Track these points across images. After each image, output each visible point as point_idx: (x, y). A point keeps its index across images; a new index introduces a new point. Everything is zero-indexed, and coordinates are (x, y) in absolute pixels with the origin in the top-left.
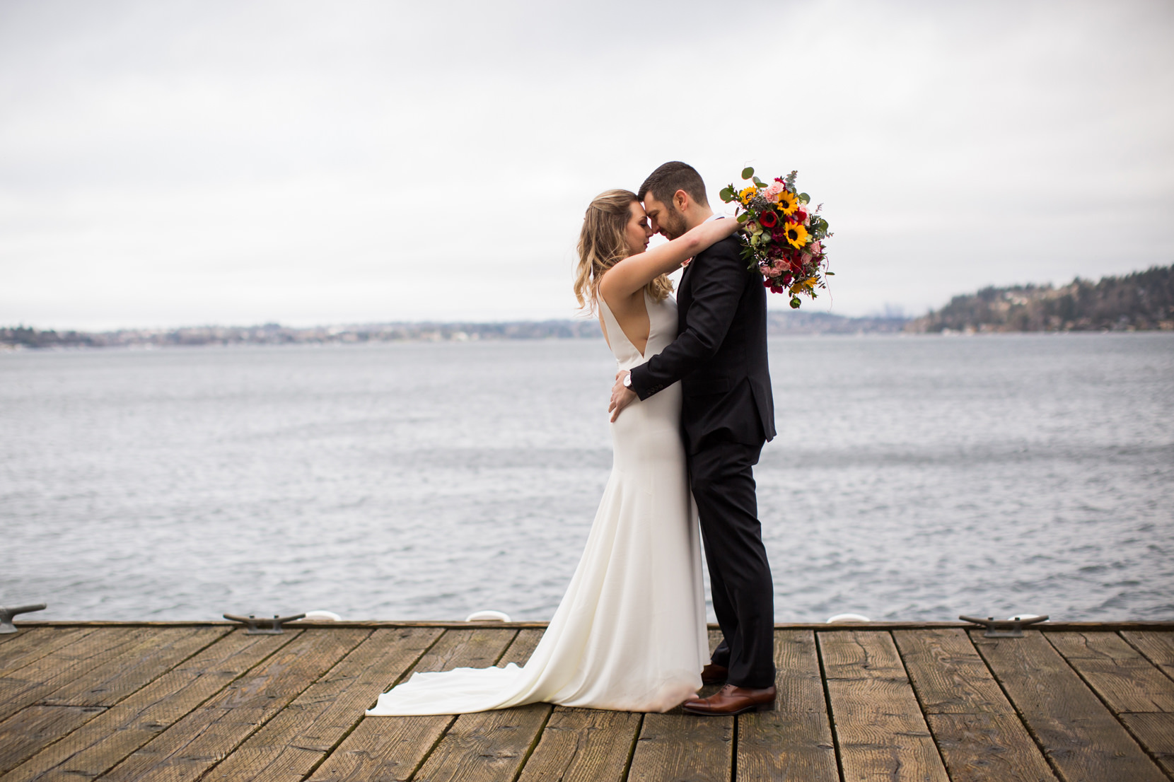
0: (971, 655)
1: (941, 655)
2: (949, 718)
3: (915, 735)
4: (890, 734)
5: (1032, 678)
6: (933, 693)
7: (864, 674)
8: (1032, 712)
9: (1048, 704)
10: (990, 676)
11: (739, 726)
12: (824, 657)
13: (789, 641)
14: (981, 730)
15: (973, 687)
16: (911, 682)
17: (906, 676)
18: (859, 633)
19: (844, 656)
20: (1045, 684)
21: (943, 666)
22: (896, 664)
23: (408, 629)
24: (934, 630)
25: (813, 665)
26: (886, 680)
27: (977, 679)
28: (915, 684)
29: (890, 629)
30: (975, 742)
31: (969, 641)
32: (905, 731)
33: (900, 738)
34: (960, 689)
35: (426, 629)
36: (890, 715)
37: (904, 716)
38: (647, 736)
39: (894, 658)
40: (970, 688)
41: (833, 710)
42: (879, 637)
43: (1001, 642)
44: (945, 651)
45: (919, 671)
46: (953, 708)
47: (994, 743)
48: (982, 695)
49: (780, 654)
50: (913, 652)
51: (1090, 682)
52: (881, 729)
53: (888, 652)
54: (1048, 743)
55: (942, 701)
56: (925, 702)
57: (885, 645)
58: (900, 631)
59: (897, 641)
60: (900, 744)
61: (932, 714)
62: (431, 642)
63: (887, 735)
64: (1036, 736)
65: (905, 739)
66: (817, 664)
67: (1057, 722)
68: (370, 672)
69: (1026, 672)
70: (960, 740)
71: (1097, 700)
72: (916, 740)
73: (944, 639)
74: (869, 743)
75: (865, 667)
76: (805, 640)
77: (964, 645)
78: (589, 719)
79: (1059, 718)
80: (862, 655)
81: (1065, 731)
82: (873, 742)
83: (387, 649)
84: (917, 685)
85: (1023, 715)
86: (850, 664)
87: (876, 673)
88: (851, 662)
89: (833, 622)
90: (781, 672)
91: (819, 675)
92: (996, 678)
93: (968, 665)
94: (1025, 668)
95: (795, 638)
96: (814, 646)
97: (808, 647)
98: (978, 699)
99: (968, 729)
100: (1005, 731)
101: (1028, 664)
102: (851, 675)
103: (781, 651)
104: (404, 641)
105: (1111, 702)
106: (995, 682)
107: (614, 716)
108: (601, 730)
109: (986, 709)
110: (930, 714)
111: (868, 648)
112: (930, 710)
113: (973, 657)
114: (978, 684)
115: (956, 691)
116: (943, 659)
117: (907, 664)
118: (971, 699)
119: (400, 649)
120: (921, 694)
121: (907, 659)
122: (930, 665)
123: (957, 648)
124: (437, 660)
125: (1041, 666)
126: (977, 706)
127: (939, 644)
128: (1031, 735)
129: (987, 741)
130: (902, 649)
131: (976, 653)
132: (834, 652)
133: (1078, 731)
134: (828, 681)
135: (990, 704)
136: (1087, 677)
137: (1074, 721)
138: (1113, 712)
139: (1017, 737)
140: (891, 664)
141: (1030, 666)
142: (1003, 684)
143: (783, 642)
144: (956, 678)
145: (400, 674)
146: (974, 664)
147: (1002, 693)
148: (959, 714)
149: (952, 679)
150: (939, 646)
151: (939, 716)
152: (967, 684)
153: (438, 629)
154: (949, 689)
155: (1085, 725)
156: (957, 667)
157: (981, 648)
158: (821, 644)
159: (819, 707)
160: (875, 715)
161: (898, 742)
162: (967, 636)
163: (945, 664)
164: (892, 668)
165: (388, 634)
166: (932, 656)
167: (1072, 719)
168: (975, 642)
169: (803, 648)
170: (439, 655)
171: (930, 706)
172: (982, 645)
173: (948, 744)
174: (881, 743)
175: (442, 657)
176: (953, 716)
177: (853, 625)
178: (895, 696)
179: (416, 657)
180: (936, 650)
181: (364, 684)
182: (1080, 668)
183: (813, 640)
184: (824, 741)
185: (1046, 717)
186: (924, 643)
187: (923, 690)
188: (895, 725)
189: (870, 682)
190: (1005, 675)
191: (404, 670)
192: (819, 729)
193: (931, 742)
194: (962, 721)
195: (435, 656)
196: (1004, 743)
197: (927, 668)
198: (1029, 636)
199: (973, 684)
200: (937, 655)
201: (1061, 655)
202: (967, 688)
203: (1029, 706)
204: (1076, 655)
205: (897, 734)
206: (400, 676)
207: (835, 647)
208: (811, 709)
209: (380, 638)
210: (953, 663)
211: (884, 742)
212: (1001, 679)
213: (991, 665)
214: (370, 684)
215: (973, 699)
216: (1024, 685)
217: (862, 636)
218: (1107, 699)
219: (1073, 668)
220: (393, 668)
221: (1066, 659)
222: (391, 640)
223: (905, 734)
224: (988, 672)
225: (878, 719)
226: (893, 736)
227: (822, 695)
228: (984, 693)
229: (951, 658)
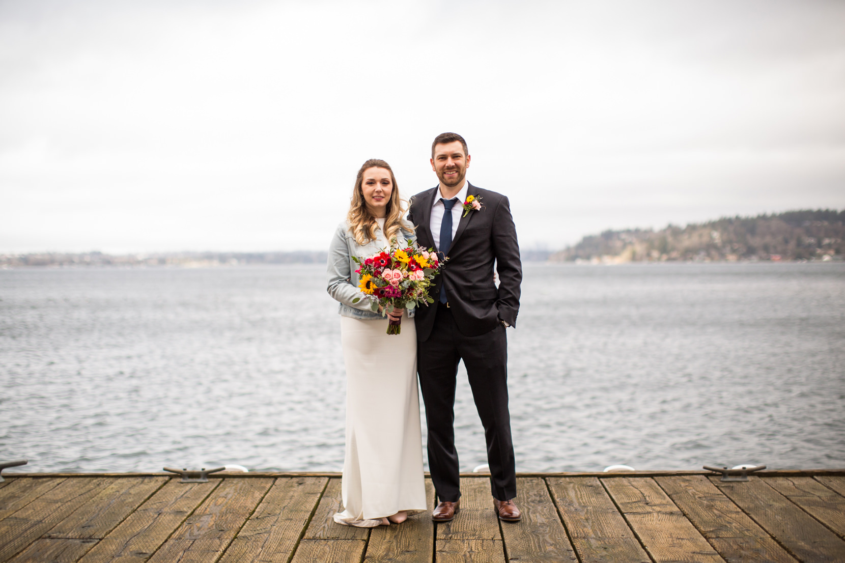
0: (718, 495)
1: (696, 494)
2: (725, 541)
3: (707, 554)
4: (688, 553)
5: (769, 511)
6: (704, 522)
7: (648, 509)
8: (781, 536)
9: (790, 530)
10: (740, 510)
11: (577, 548)
12: (614, 497)
13: (583, 485)
14: (753, 549)
15: (731, 518)
16: (684, 515)
17: (679, 510)
18: (631, 479)
19: (628, 496)
20: (780, 515)
21: (702, 503)
22: (668, 502)
23: (301, 478)
24: (683, 477)
25: (609, 503)
26: (666, 513)
27: (731, 512)
28: (688, 516)
29: (652, 476)
30: (752, 558)
31: (712, 485)
32: (698, 551)
33: (697, 556)
34: (722, 519)
35: (314, 478)
36: (682, 539)
37: (691, 539)
38: (513, 557)
39: (665, 498)
40: (729, 518)
41: (639, 536)
42: (646, 482)
43: (734, 484)
44: (698, 492)
45: (687, 507)
46: (724, 534)
47: (766, 559)
48: (740, 523)
49: (581, 495)
50: (676, 493)
51: (812, 513)
52: (680, 550)
53: (657, 493)
54: (805, 559)
55: (714, 529)
56: (702, 529)
57: (654, 488)
58: (660, 477)
59: (660, 485)
60: (699, 560)
61: (712, 538)
62: (322, 487)
63: (687, 554)
64: (793, 553)
65: (701, 557)
66: (612, 502)
67: (803, 544)
68: (287, 510)
69: (763, 507)
70: (740, 557)
71: (823, 527)
72: (709, 557)
73: (693, 483)
74: (677, 559)
75: (647, 504)
76: (595, 485)
77: (708, 487)
78: (465, 544)
79: (803, 540)
80: (641, 495)
81: (812, 549)
82: (680, 559)
83: (291, 493)
84: (691, 516)
85: (776, 538)
86: (635, 502)
87: (658, 509)
88: (635, 500)
89: (609, 471)
90: (589, 508)
91: (617, 510)
92: (743, 511)
93: (720, 502)
94: (761, 504)
95: (586, 483)
96: (603, 488)
97: (599, 489)
98: (739, 527)
99: (742, 549)
100: (770, 550)
101: (761, 501)
102: (639, 510)
103: (581, 493)
104: (301, 487)
105: (834, 528)
106: (744, 514)
107: (482, 542)
108: (478, 553)
109: (748, 534)
110: (709, 538)
111: (642, 490)
112: (709, 535)
113: (720, 496)
114: (734, 516)
115: (720, 521)
116: (700, 498)
117: (675, 501)
118: (734, 527)
119: (302, 493)
120: (697, 523)
121: (674, 496)
122: (692, 502)
123: (706, 489)
124: (333, 501)
125: (771, 502)
126: (740, 532)
127: (691, 486)
128: (789, 552)
129: (760, 558)
130: (666, 490)
131: (721, 493)
132: (619, 493)
133: (821, 549)
134: (625, 515)
135: (749, 530)
136: (808, 510)
137: (815, 542)
138: (838, 535)
139: (780, 554)
140: (664, 502)
141: (763, 502)
142: (751, 515)
143: (579, 486)
144: (716, 512)
145: (310, 512)
146: (724, 501)
147: (753, 522)
148: (731, 538)
149: (714, 513)
150: (692, 488)
151: (717, 539)
152: (725, 516)
153: (323, 478)
154: (714, 520)
155: (824, 545)
156: (712, 503)
157: (722, 489)
158: (607, 487)
159: (628, 533)
160: (671, 539)
161: (697, 559)
162: (708, 480)
163: (703, 501)
164: (667, 505)
165: (287, 482)
166: (691, 496)
167: (813, 541)
168: (716, 485)
169: (596, 491)
170: (332, 497)
171: (707, 532)
172: (722, 487)
173: (734, 560)
174: (686, 559)
175: (335, 499)
176: (727, 539)
177: (625, 473)
178: (678, 525)
179: (316, 499)
180: (691, 491)
181: (286, 520)
182: (799, 503)
183: (600, 485)
184: (644, 559)
185: (793, 539)
186: (680, 486)
187: (696, 520)
188: (689, 546)
189: (655, 515)
190: (749, 508)
191: (312, 509)
192: (636, 550)
193: (721, 559)
194: (735, 542)
195: (330, 498)
196: (773, 559)
197: (691, 504)
198: (752, 481)
199: (730, 516)
200: (694, 494)
201: (781, 494)
202: (727, 519)
203: (777, 531)
204: (791, 493)
205: (694, 553)
206: (311, 514)
207: (619, 489)
208: (623, 536)
209: (283, 485)
210: (708, 501)
211: (687, 559)
212: (747, 512)
213: (736, 502)
214: (291, 519)
215: (735, 527)
216: (766, 516)
217: (634, 481)
218: (830, 526)
219: (794, 503)
220: (303, 508)
221: (786, 497)
222: (292, 486)
223: (699, 553)
224: (736, 507)
225: (675, 542)
226: (692, 555)
227: (626, 524)
228: (741, 522)
229: (705, 497)
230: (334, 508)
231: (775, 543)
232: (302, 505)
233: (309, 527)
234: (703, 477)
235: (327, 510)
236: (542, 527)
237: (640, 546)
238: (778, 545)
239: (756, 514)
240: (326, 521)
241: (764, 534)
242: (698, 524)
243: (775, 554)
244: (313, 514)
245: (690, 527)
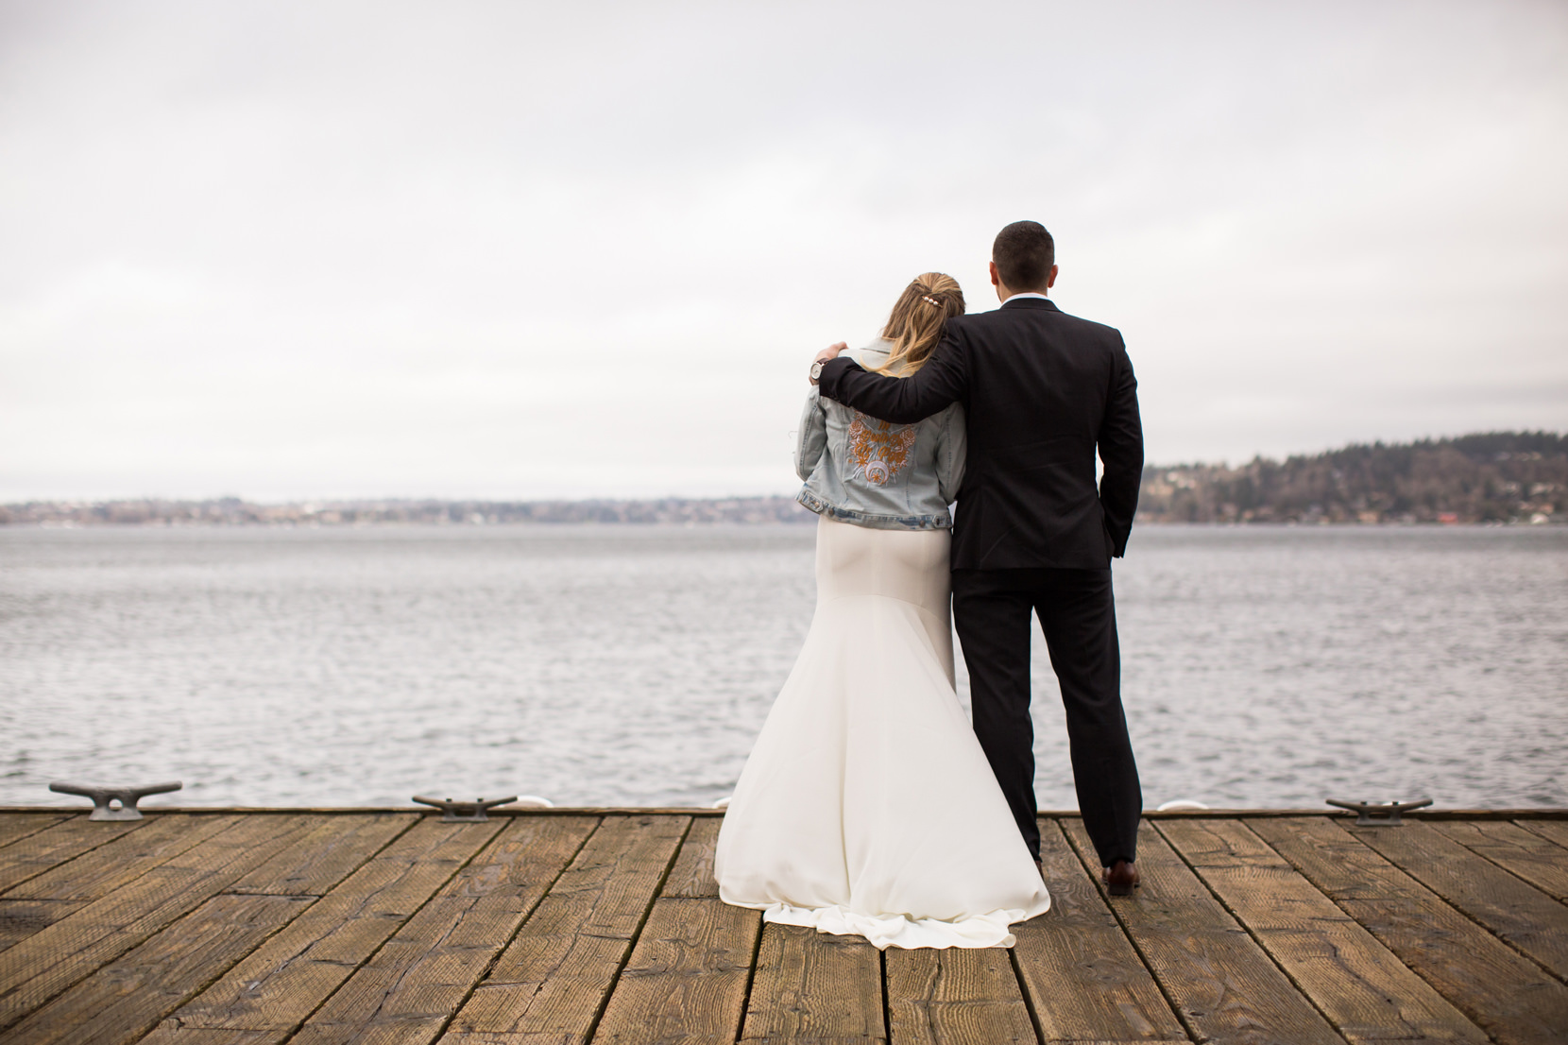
0: (1352, 843)
1: (1315, 843)
2: (1365, 904)
3: (1335, 920)
4: (1304, 918)
5: (1438, 864)
6: (1330, 879)
7: (1235, 861)
8: (1459, 897)
9: (1474, 890)
10: (1389, 864)
12: (1176, 845)
14: (1411, 914)
15: (1374, 873)
16: (1296, 870)
17: (1287, 863)
18: (1204, 822)
19: (1200, 844)
20: (1457, 870)
21: (1325, 854)
22: (1268, 852)
23: (646, 817)
24: (1292, 818)
25: (1168, 852)
26: (1265, 867)
27: (1374, 866)
28: (1302, 871)
29: (1237, 816)
30: (1410, 926)
31: (1342, 829)
32: (1321, 916)
33: (1319, 923)
34: (1359, 875)
35: (669, 816)
36: (1293, 901)
37: (1308, 901)
39: (1262, 847)
40: (1371, 874)
41: (1221, 896)
42: (1230, 825)
43: (1379, 830)
44: (1318, 839)
45: (1300, 859)
46: (1362, 894)
47: (1433, 926)
48: (1389, 881)
50: (1281, 840)
51: (1509, 868)
52: (1291, 915)
53: (1249, 839)
54: (1498, 927)
55: (1345, 887)
56: (1326, 888)
57: (1243, 833)
58: (1251, 819)
59: (1253, 828)
60: (1323, 929)
61: (1343, 900)
62: (684, 828)
63: (1302, 920)
64: (1478, 920)
65: (1324, 923)
66: (1173, 852)
67: (1495, 908)
68: (627, 860)
69: (1428, 859)
70: (1391, 924)
71: (1528, 886)
72: (1339, 924)
73: (1309, 827)
74: (1285, 927)
75: (1233, 854)
77: (1338, 833)
79: (1496, 903)
80: (1221, 843)
81: (1510, 915)
82: (1290, 927)
83: (632, 837)
84: (1306, 871)
85: (1451, 901)
86: (1211, 852)
87: (1251, 861)
88: (1211, 850)
89: (1166, 810)
91: (1182, 862)
92: (1394, 864)
93: (1355, 853)
94: (1425, 856)
96: (1156, 834)
97: (1150, 835)
98: (1387, 885)
99: (1394, 914)
100: (1440, 916)
101: (1425, 851)
102: (1220, 863)
104: (646, 829)
105: (1546, 887)
106: (1396, 869)
109: (1403, 895)
110: (1338, 900)
111: (1224, 836)
112: (1336, 895)
113: (1355, 845)
114: (1378, 871)
115: (1355, 877)
116: (1321, 847)
117: (1279, 851)
118: (1379, 886)
119: (648, 838)
120: (1317, 881)
121: (1278, 845)
122: (1308, 853)
123: (1331, 836)
124: (703, 847)
125: (1442, 854)
126: (1390, 892)
127: (1306, 832)
128: (1473, 920)
129: (1423, 925)
130: (1265, 837)
131: (1356, 840)
132: (1184, 840)
133: (1525, 915)
134: (1196, 869)
135: (1405, 890)
136: (1503, 865)
137: (1514, 906)
138: (1553, 897)
139: (1457, 922)
140: (1261, 852)
141: (1428, 854)
142: (1407, 871)
144: (1348, 866)
145: (667, 863)
146: (1362, 851)
147: (1411, 879)
148: (1374, 899)
149: (1344, 866)
150: (1307, 834)
151: (1352, 901)
152: (1364, 871)
153: (684, 816)
154: (1346, 876)
155: (1530, 910)
156: (1342, 854)
157: (1359, 836)
158: (1164, 832)
159: (1202, 893)
160: (1275, 900)
161: (1320, 926)
163: (1327, 852)
164: (1266, 856)
165: (623, 821)
166: (1306, 844)
167: (1511, 904)
168: (1348, 830)
171: (1335, 891)
173: (1379, 928)
174: (1300, 927)
175: (707, 844)
176: (1368, 902)
177: (1194, 813)
178: (1286, 883)
179: (675, 845)
180: (1306, 838)
181: (629, 872)
182: (1488, 856)
183: (1152, 828)
184: (1231, 926)
185: (1480, 901)
186: (1288, 831)
187: (1316, 877)
188: (1305, 910)
189: (1247, 869)
190: (1404, 861)
191: (669, 858)
192: (1218, 916)
193: (1359, 927)
194: (1382, 906)
195: (697, 844)
196: (1445, 927)
197: (1307, 856)
198: (1410, 825)
199: (1372, 871)
200: (1311, 843)
201: (1458, 843)
202: (1368, 875)
203: (1452, 892)
204: (1475, 843)
205: (1313, 919)
206: (669, 865)
207: (1183, 835)
208: (1194, 896)
209: (616, 826)
210: (1334, 851)
211: (1303, 927)
212: (1401, 866)
213: (1382, 853)
214: (636, 872)
215: (1381, 886)
216: (1432, 871)
217: (1209, 824)
218: (1540, 885)
219: (1481, 856)
220: (654, 856)
221: (1466, 847)
222: (631, 828)
223: (1322, 919)
224: (1382, 859)
225: (1281, 904)
226: (1310, 921)
227: (1198, 881)
228: (1391, 879)
229: (1330, 846)
230: (705, 857)
231: (1449, 907)
232: (652, 852)
233: (668, 882)
234: (1326, 820)
235: (695, 859)
236: (1058, 884)
237: (1223, 910)
238: (1453, 910)
239: (1417, 870)
240: (695, 873)
241: (1430, 896)
242: (1319, 882)
243: (1449, 921)
244: (671, 865)
245: (1306, 885)
